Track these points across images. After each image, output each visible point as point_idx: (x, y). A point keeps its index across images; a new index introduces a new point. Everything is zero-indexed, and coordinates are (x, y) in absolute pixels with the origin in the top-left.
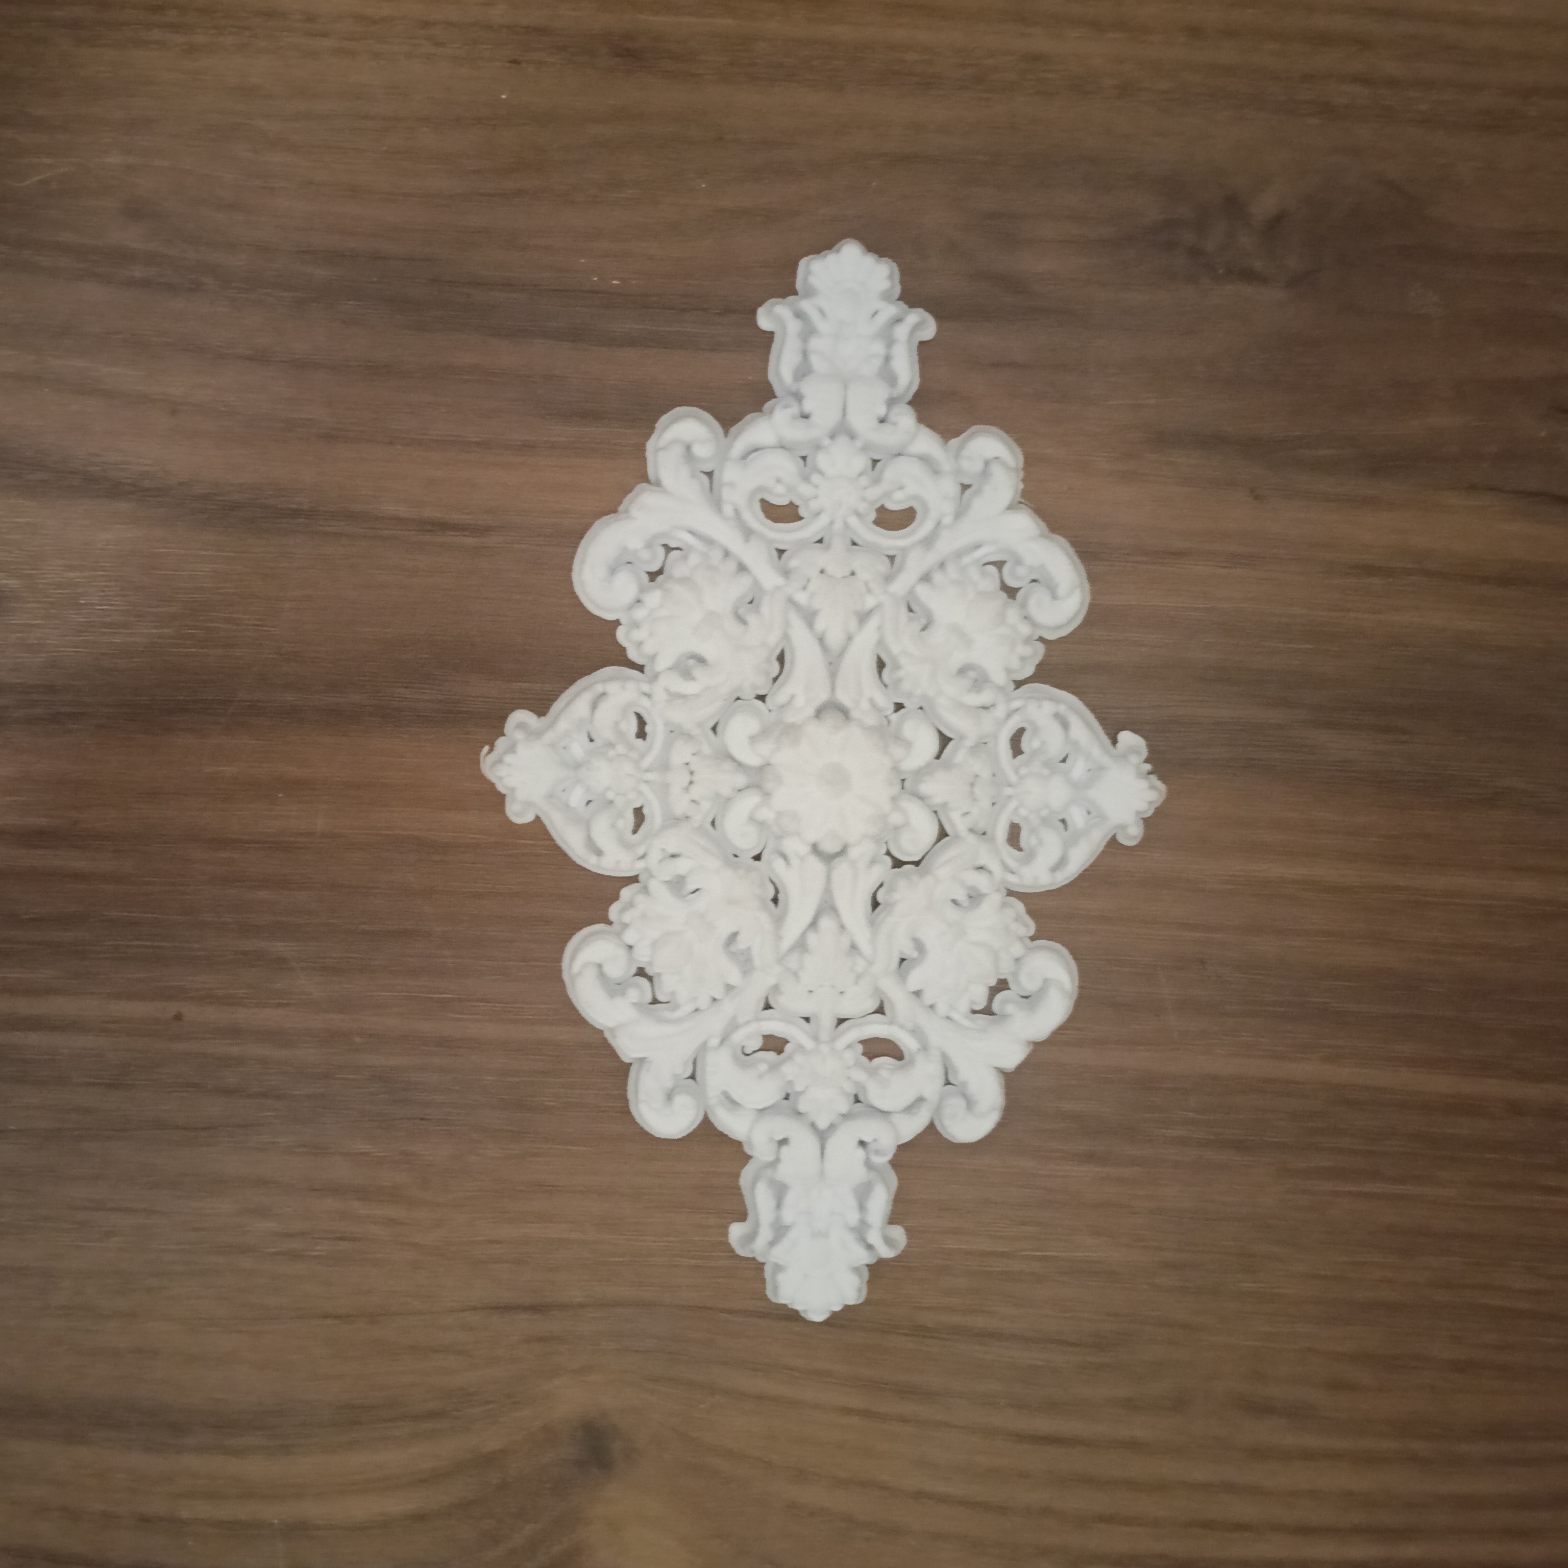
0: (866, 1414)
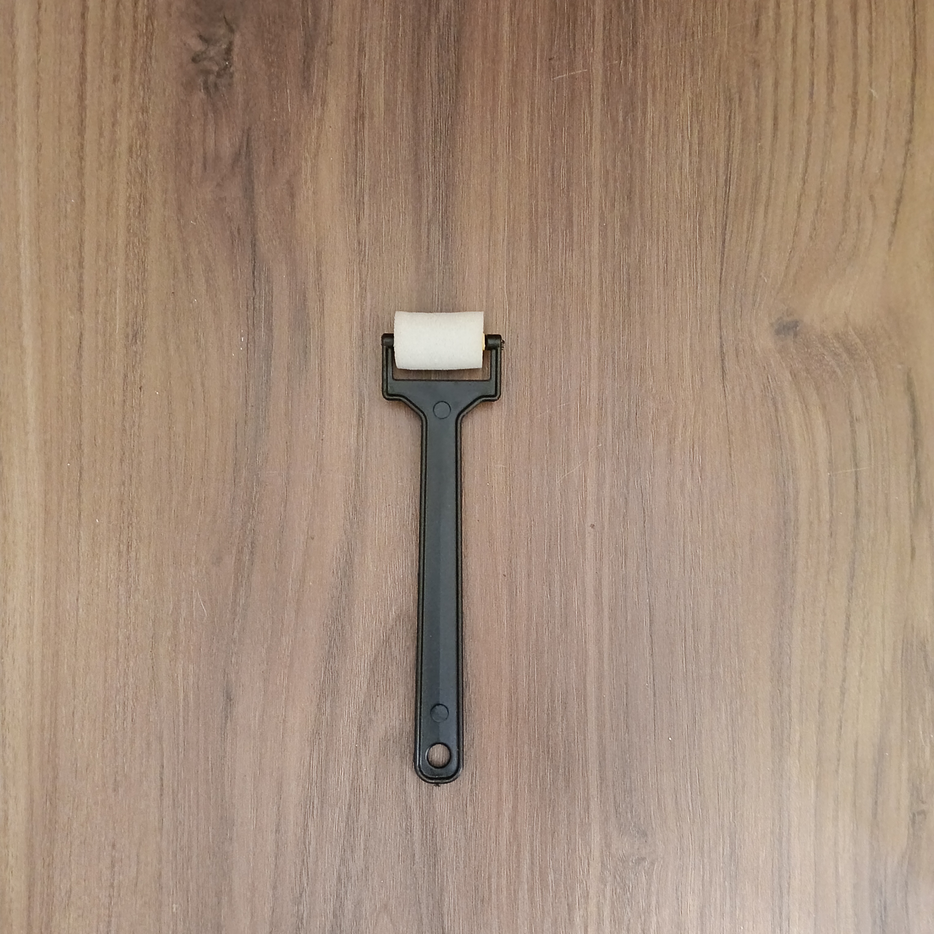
0: (767, 206)
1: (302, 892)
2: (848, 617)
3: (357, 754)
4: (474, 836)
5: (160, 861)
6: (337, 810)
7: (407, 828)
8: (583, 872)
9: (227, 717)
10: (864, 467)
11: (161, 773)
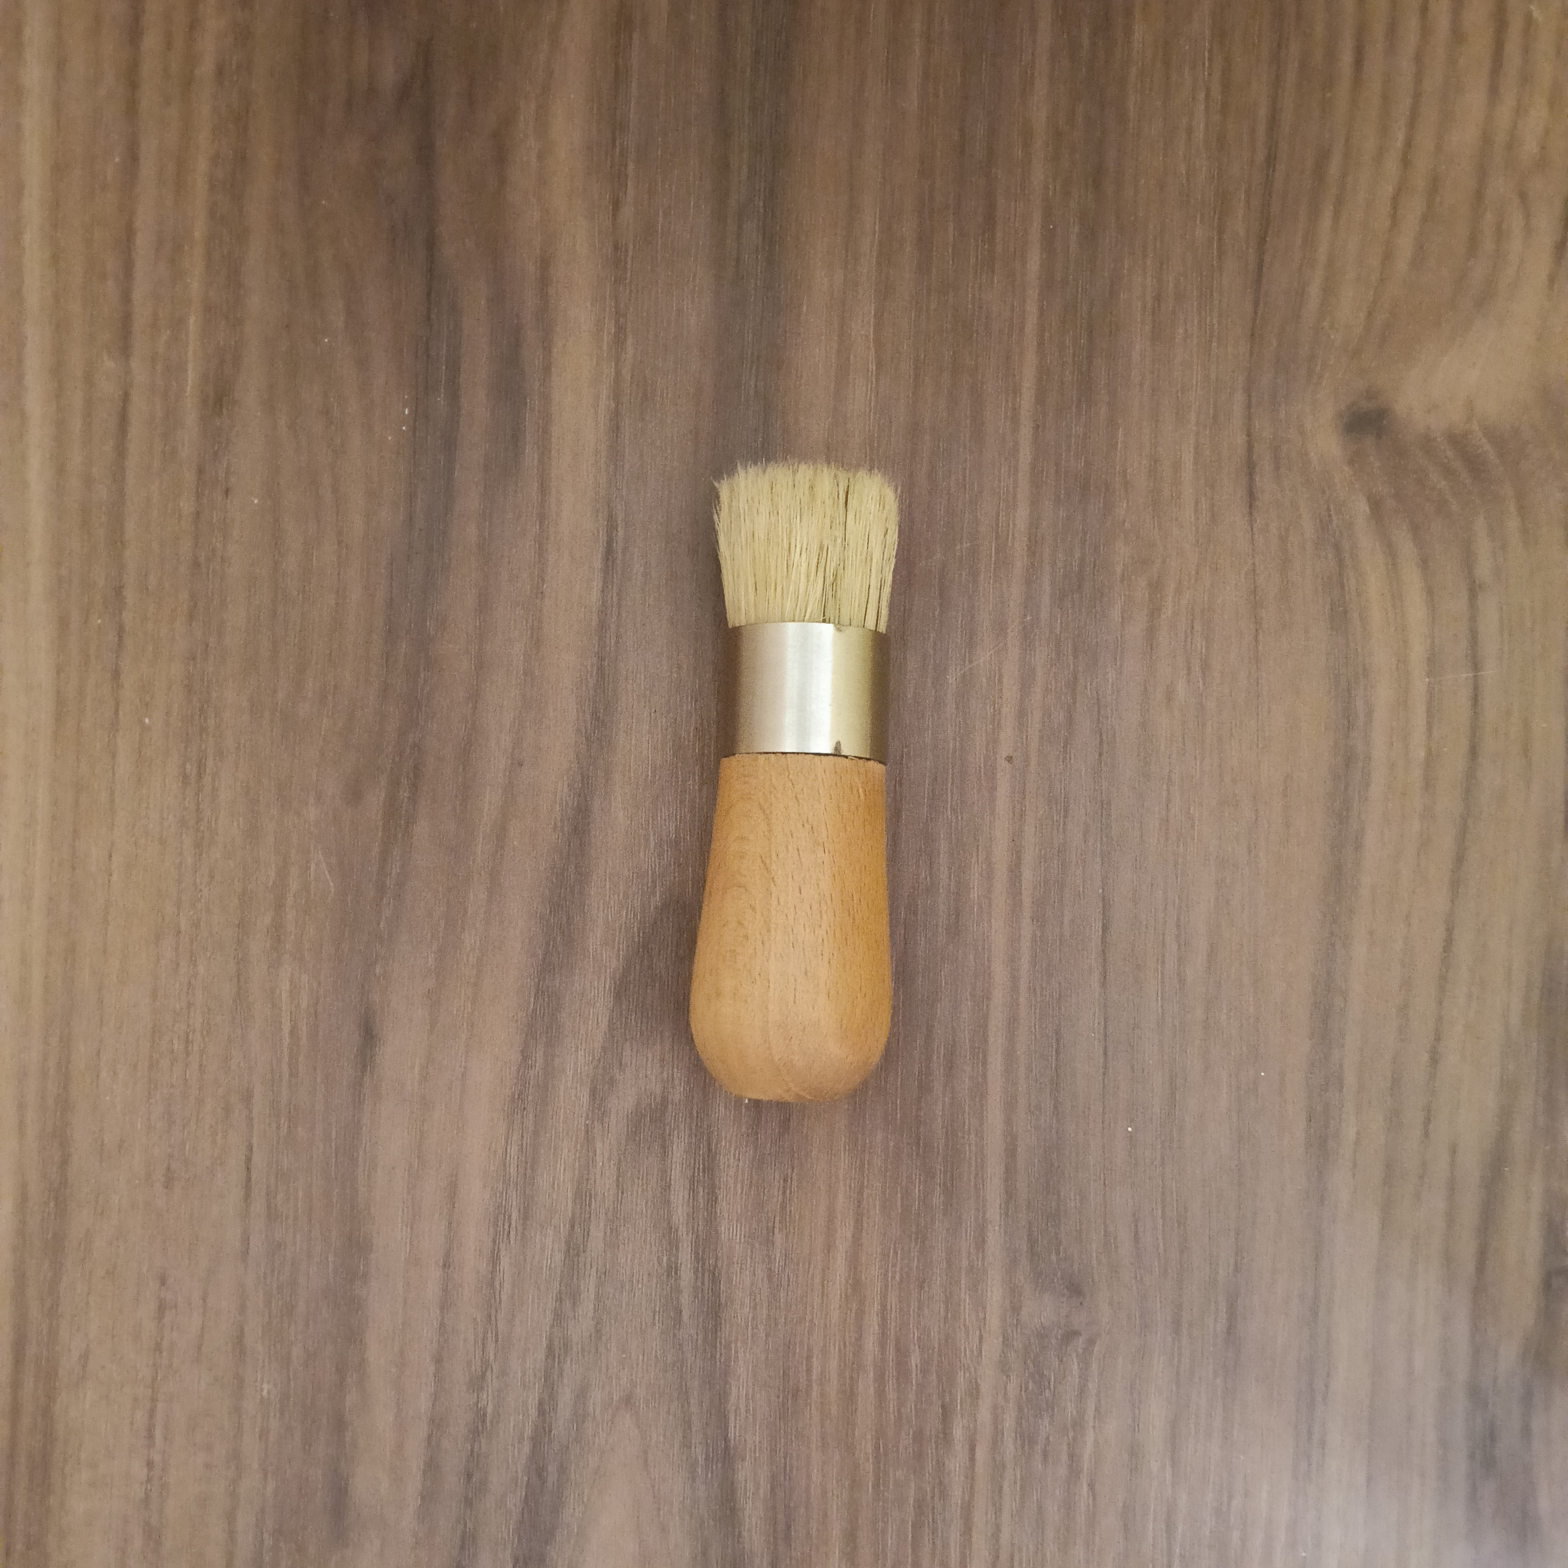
1: (486, 1369)
2: (1450, 930)
3: (589, 1139)
4: (784, 1283)
5: (242, 1308)
6: (550, 1232)
7: (669, 1267)
8: (972, 1351)
9: (365, 1066)
10: (1490, 672)
11: (249, 1160)
